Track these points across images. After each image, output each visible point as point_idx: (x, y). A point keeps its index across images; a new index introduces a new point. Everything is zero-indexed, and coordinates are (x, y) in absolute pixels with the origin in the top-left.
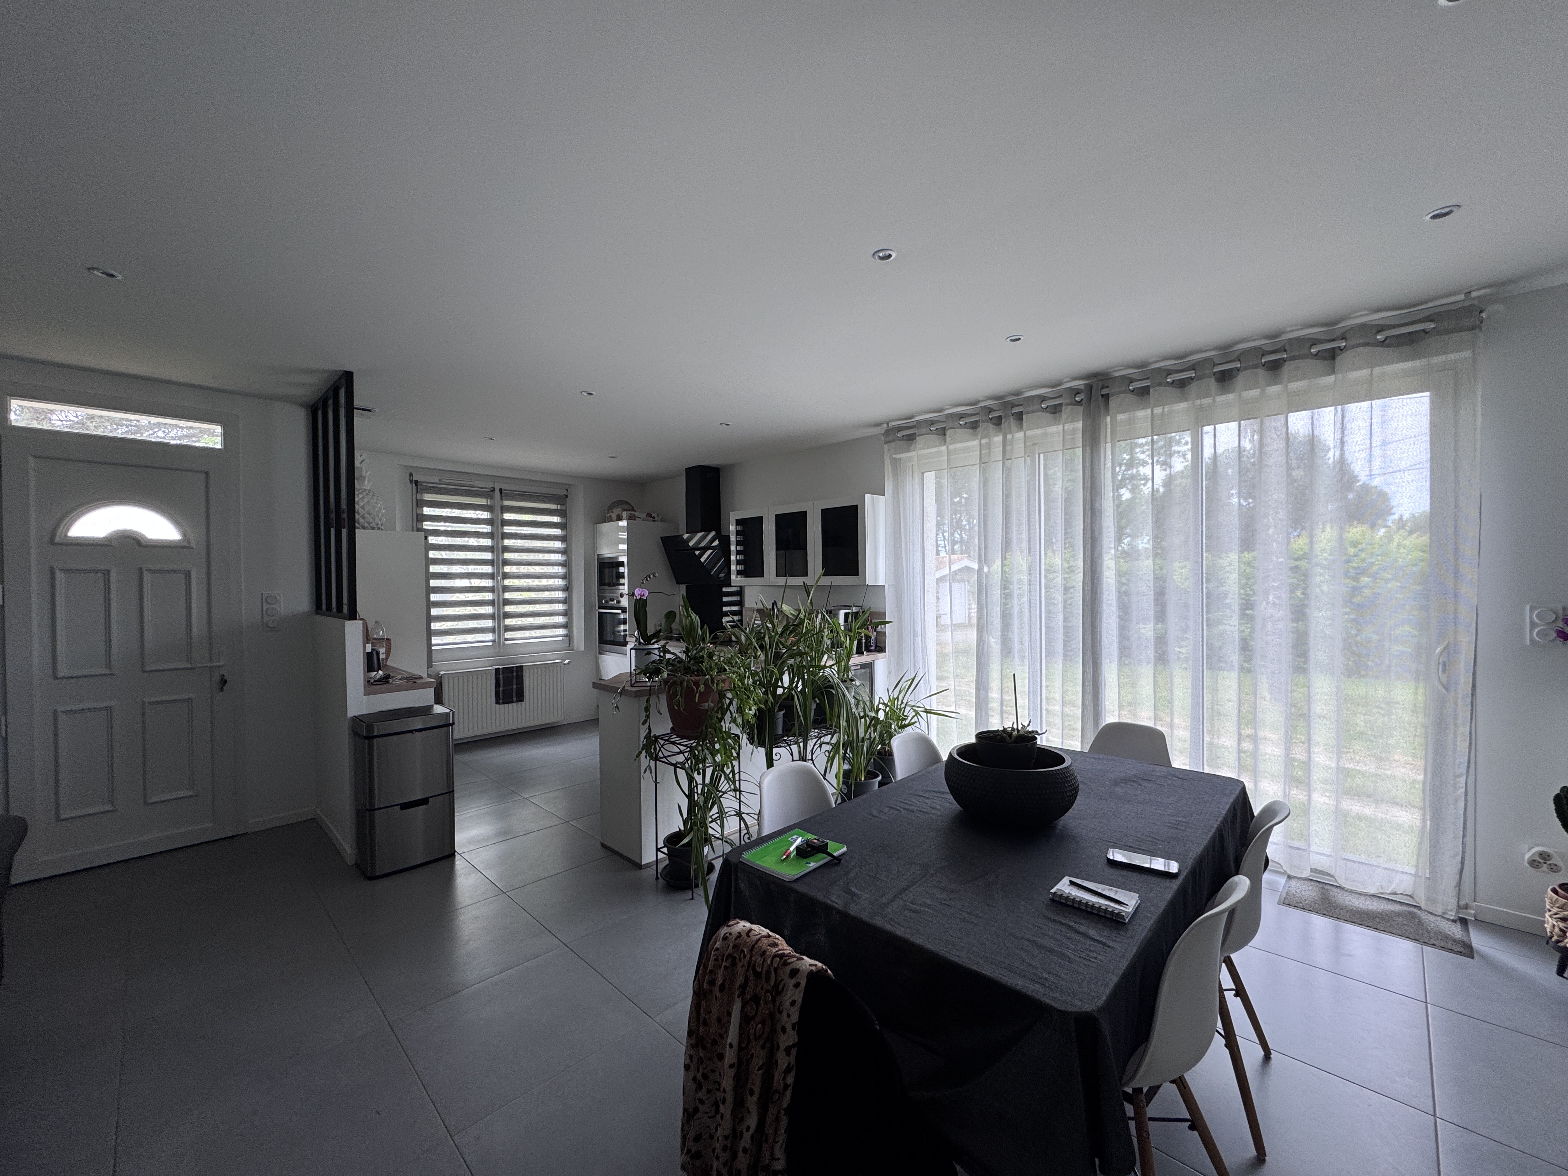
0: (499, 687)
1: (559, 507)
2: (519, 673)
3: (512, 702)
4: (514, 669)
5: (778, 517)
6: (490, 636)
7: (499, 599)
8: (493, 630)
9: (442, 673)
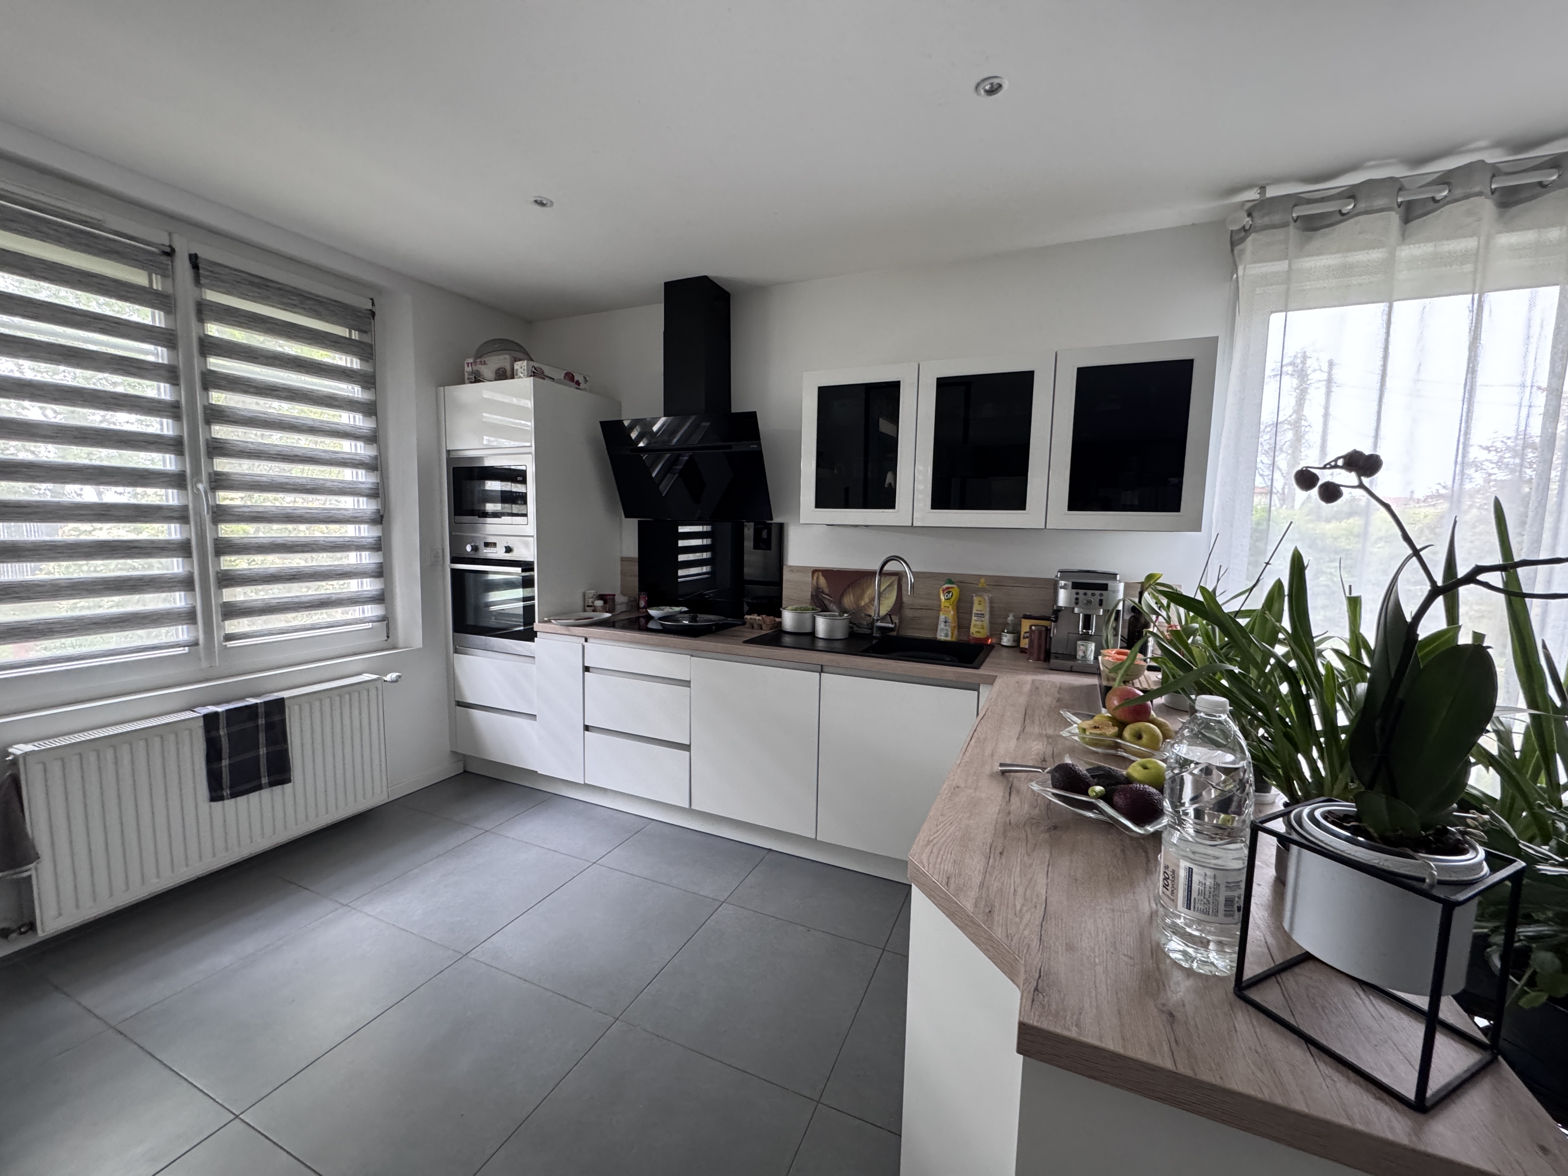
0: (220, 759)
1: (355, 335)
2: (277, 718)
3: (259, 788)
4: (261, 710)
5: (945, 385)
6: (181, 633)
7: (201, 536)
8: (189, 617)
9: (18, 749)
